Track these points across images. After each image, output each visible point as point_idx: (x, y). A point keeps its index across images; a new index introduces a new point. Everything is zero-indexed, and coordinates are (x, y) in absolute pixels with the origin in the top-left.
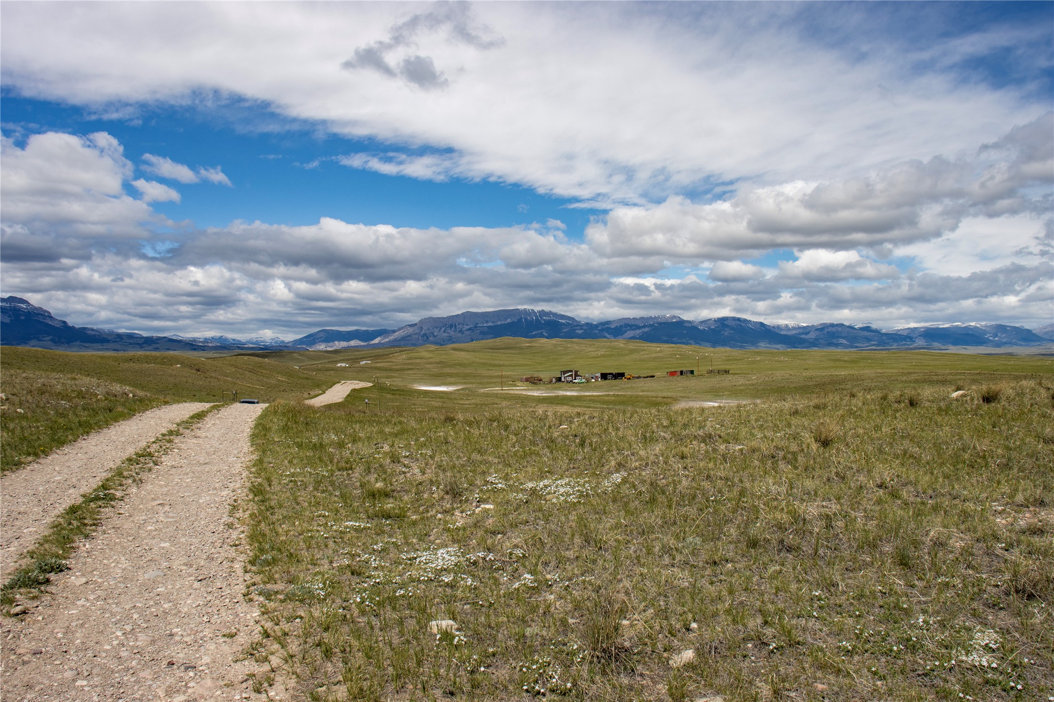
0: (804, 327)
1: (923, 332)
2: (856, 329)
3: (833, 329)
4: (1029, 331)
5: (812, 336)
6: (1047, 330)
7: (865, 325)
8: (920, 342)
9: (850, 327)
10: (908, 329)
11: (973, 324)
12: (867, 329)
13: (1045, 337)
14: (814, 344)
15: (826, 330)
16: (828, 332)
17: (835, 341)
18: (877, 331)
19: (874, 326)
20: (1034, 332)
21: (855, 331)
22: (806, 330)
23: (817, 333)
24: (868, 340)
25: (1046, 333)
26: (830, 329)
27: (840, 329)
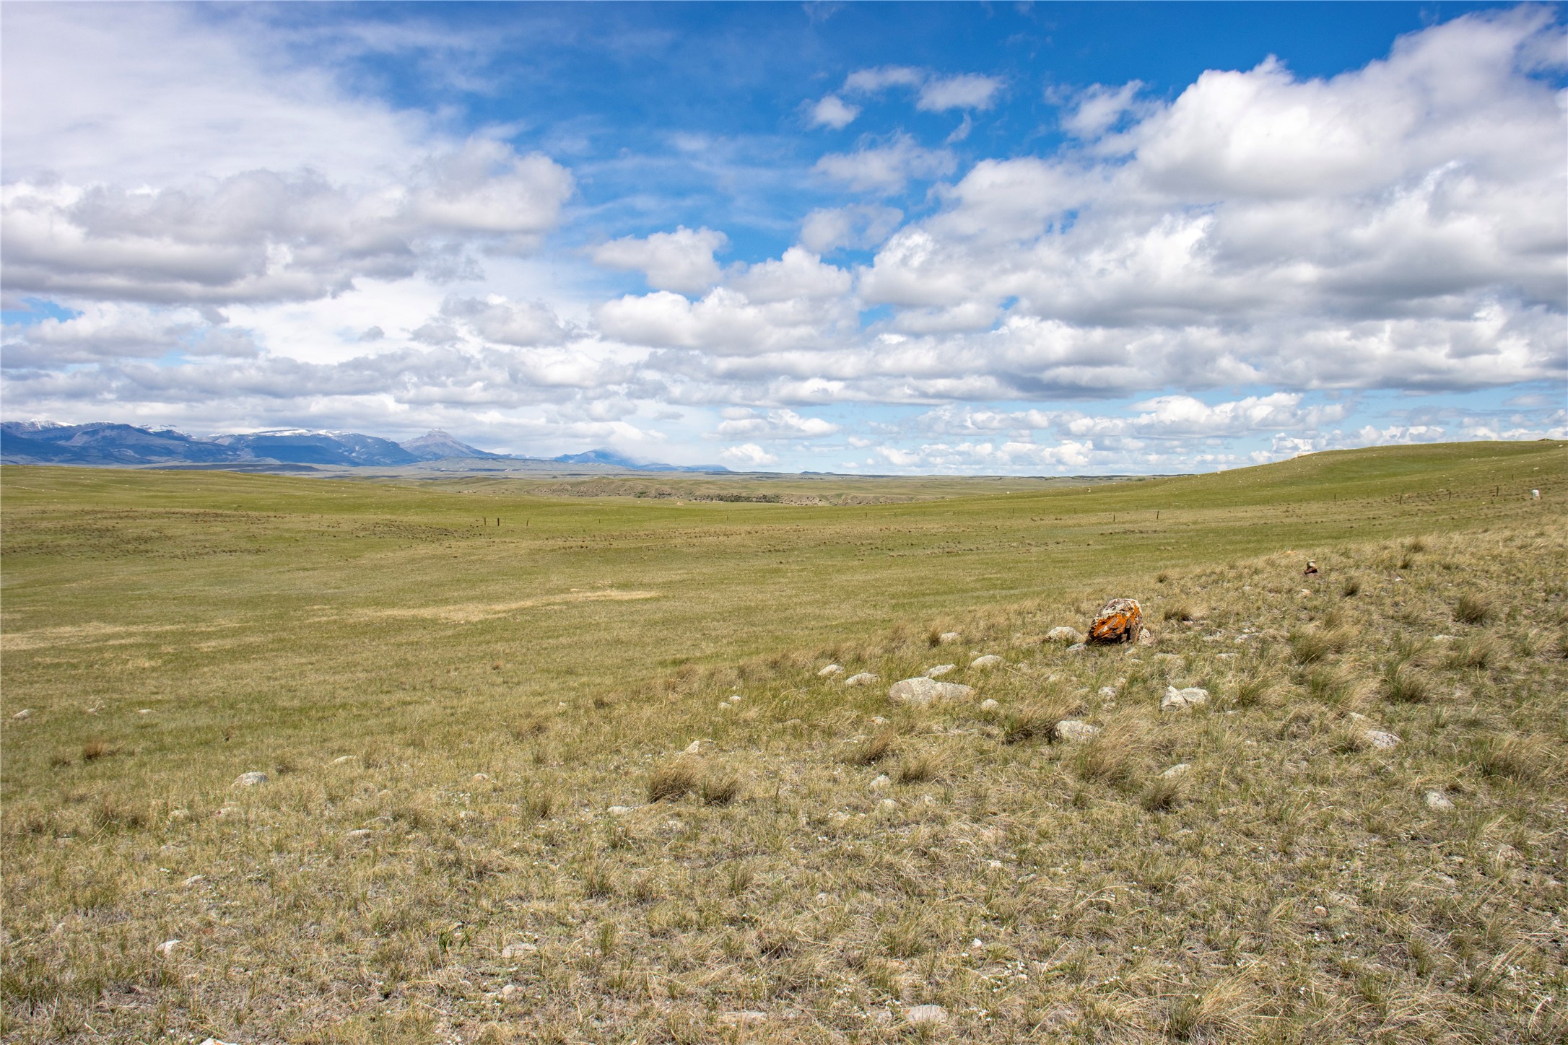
0: (63, 428)
1: (253, 440)
2: (150, 434)
3: (114, 433)
4: (395, 445)
5: (79, 441)
6: (418, 444)
7: (165, 429)
8: (247, 457)
9: (142, 431)
10: (231, 436)
11: (322, 432)
12: (168, 434)
13: (417, 453)
14: (80, 455)
15: (101, 434)
16: (104, 438)
17: (115, 452)
18: (181, 438)
19: (179, 430)
20: (401, 446)
21: (149, 438)
22: (67, 433)
23: (86, 438)
24: (169, 452)
25: (417, 448)
26: (108, 433)
27: (124, 433)
